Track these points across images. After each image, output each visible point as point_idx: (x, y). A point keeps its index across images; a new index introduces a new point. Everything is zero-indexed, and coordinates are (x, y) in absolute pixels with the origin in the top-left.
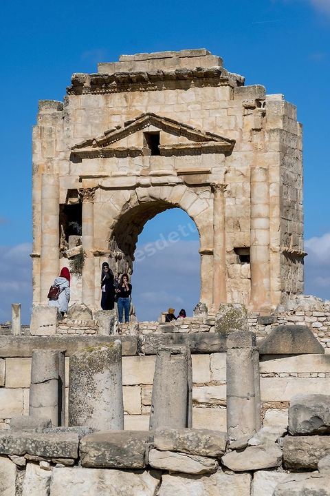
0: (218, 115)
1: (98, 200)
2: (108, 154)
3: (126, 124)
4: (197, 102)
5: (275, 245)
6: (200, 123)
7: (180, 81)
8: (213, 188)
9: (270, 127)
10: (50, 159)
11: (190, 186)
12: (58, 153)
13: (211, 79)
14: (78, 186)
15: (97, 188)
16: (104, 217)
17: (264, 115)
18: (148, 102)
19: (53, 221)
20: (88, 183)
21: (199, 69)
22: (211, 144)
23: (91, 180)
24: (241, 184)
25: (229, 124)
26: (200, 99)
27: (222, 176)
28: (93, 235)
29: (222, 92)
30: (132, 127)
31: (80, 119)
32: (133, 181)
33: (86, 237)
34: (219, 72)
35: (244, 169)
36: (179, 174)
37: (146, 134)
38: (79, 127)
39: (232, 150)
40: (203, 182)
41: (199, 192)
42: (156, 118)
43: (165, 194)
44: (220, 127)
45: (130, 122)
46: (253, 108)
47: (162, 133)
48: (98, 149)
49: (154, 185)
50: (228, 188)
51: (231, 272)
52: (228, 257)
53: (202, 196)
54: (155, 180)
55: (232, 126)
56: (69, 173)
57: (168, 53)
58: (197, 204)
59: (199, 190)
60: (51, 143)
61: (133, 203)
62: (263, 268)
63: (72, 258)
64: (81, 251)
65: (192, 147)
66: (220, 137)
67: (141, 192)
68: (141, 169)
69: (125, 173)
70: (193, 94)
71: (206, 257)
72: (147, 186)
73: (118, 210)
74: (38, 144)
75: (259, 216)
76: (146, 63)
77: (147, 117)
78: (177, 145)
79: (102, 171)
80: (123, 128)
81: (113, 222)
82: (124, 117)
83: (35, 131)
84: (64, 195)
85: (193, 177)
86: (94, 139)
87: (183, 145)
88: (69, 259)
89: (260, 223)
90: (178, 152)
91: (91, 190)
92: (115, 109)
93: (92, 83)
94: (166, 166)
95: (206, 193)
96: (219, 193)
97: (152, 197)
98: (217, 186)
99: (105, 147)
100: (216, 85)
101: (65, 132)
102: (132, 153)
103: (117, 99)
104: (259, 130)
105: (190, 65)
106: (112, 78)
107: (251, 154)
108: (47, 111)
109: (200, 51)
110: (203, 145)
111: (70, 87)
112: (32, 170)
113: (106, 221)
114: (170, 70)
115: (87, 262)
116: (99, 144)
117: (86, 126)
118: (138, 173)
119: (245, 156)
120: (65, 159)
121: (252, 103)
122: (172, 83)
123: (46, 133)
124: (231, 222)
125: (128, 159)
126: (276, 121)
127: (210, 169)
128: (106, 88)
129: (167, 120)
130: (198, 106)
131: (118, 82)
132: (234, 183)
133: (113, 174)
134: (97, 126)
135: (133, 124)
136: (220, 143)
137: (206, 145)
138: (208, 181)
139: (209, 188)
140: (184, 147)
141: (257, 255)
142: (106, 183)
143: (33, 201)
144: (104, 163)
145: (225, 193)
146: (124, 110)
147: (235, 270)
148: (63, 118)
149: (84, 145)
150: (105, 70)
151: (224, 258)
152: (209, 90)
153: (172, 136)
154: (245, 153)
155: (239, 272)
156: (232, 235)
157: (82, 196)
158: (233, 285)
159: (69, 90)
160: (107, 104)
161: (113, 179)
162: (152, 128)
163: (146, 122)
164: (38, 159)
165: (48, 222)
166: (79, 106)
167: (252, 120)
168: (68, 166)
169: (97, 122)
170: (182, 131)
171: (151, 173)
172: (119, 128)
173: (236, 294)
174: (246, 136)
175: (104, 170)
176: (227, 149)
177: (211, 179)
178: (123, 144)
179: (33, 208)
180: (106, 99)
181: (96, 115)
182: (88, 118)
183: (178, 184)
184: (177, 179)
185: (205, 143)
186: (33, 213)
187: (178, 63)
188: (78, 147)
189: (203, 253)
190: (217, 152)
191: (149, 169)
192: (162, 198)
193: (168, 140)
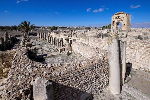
7: (120, 14)
52: (123, 25)
55: (124, 16)
57: (120, 12)
68: (118, 20)
70: (122, 14)
84: (113, 22)
89: (126, 23)
93: (115, 15)
99: (116, 18)
108: (112, 16)
112: (111, 20)
123: (112, 18)
124: (124, 23)
126: (128, 16)
129: (120, 16)
131: (117, 14)
132: (124, 20)
133: (116, 20)
143: (111, 22)
149: (114, 18)
163: (118, 17)
167: (126, 16)
176: (124, 18)
177: (122, 20)
184: (120, 20)
185: (122, 18)
193: (120, 18)
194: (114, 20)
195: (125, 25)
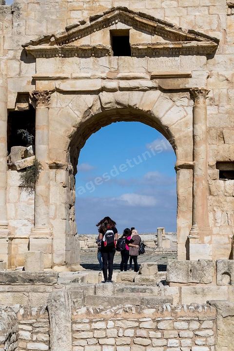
0: (197, 14)
1: (54, 105)
2: (68, 54)
3: (92, 19)
8: (194, 94)
11: (164, 91)
12: (6, 52)
14: (31, 89)
15: (53, 91)
19: (1, 127)
20: (42, 86)
22: (194, 43)
23: (46, 82)
24: (225, 91)
25: (210, 23)
28: (48, 145)
30: (98, 23)
31: (33, 14)
32: (97, 85)
33: (41, 147)
35: (230, 73)
36: (153, 78)
38: (32, 23)
39: (214, 52)
40: (181, 87)
41: (175, 99)
42: (127, 13)
43: (134, 99)
44: (201, 27)
45: (98, 17)
47: (133, 32)
48: (56, 46)
49: (122, 89)
50: (210, 95)
51: (213, 189)
52: (210, 171)
53: (178, 103)
54: (124, 84)
55: (215, 27)
56: (19, 74)
58: (173, 112)
59: (176, 96)
61: (96, 110)
63: (22, 170)
67: (106, 97)
68: (107, 70)
69: (89, 75)
71: (183, 171)
72: (113, 90)
73: (78, 117)
77: (117, 12)
78: (153, 44)
79: (60, 72)
80: (88, 24)
81: (73, 130)
84: (13, 98)
85: (169, 81)
86: (53, 36)
87: (161, 44)
88: (18, 171)
90: (152, 52)
91: (47, 93)
92: (75, 4)
94: (137, 67)
95: (184, 100)
96: (201, 99)
97: (118, 103)
98: (200, 92)
99: (65, 45)
101: (15, 29)
110: (184, 45)
113: (63, 129)
115: (42, 175)
116: (58, 41)
117: (40, 22)
118: (104, 75)
119: (230, 60)
120: (14, 58)
124: (213, 133)
125: (92, 59)
127: (189, 72)
129: (142, 15)
130: (174, 3)
133: (74, 75)
134: (53, 22)
135: (100, 19)
136: (204, 43)
137: (188, 45)
138: (187, 86)
139: (188, 94)
140: (162, 46)
142: (65, 86)
144: (63, 63)
145: (207, 100)
146: (85, 6)
147: (218, 187)
148: (12, 13)
149: (40, 42)
151: (206, 174)
153: (145, 35)
154: (229, 56)
155: (223, 189)
156: (214, 147)
157: (35, 100)
158: (215, 204)
161: (74, 81)
162: (120, 26)
163: (114, 18)
168: (18, 66)
169: (54, 17)
170: (157, 28)
171: (120, 75)
172: (83, 23)
173: (219, 214)
174: (231, 38)
175: (63, 72)
177: (190, 84)
181: (53, 10)
182: (43, 13)
183: (151, 88)
184: (150, 84)
185: (187, 43)
188: (33, 43)
190: (198, 54)
191: (117, 71)
192: (132, 104)
193: (139, 39)
194: (22, 77)
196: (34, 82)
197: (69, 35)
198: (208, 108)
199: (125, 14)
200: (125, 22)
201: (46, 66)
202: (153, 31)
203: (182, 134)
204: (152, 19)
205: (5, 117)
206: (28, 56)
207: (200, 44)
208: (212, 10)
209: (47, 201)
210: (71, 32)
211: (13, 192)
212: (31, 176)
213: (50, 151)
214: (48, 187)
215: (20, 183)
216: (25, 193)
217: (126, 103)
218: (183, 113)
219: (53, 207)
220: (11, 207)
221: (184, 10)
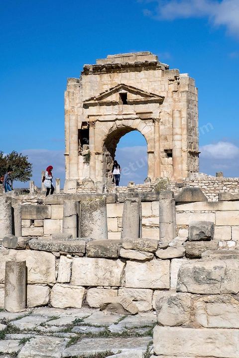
0: (156, 84)
1: (97, 127)
2: (101, 104)
3: (110, 90)
4: (146, 78)
5: (185, 148)
6: (147, 88)
7: (137, 67)
8: (154, 120)
9: (182, 90)
10: (73, 107)
11: (142, 119)
12: (77, 104)
13: (152, 66)
14: (87, 120)
15: (96, 121)
16: (100, 135)
17: (179, 84)
18: (121, 78)
19: (75, 137)
20: (92, 119)
21: (146, 62)
22: (152, 98)
23: (93, 117)
24: (167, 118)
25: (161, 88)
26: (147, 77)
27: (158, 115)
28: (95, 144)
29: (158, 73)
30: (114, 91)
31: (88, 87)
32: (114, 118)
33: (91, 145)
34: (156, 63)
35: (169, 111)
36: (137, 114)
37: (120, 94)
38: (88, 91)
39: (163, 101)
40: (149, 117)
43: (130, 123)
44: (157, 90)
45: (113, 88)
46: (173, 81)
47: (128, 93)
48: (96, 102)
49: (124, 119)
50: (161, 120)
51: (163, 162)
52: (161, 154)
53: (148, 124)
54: (125, 117)
55: (163, 90)
57: (131, 54)
58: (146, 128)
59: (147, 121)
60: (73, 99)
61: (114, 128)
62: (178, 160)
63: (84, 156)
64: (89, 152)
65: (143, 100)
66: (157, 95)
67: (118, 122)
68: (118, 111)
69: (110, 114)
70: (143, 74)
71: (150, 154)
72: (121, 120)
73: (107, 132)
74: (67, 99)
75: (177, 134)
76: (120, 59)
77: (121, 86)
78: (136, 99)
80: (109, 91)
81: (105, 137)
82: (109, 86)
83: (66, 93)
84: (80, 124)
85: (144, 115)
86: (95, 97)
87: (139, 99)
89: (177, 137)
90: (136, 103)
91: (93, 122)
92: (105, 82)
93: (93, 69)
94: (130, 109)
95: (150, 123)
96: (157, 123)
97: (124, 125)
98: (155, 119)
99: (100, 101)
100: (155, 69)
101: (81, 94)
102: (113, 104)
103: (106, 77)
104: (177, 91)
105: (142, 60)
106: (103, 67)
107: (173, 103)
108: (71, 83)
109: (147, 53)
110: (148, 99)
111: (83, 71)
112: (64, 112)
113: (101, 137)
114: (132, 62)
115: (92, 157)
116: (97, 99)
117: (91, 90)
118: (116, 113)
119: (170, 105)
120: (80, 107)
121: (173, 78)
122: (133, 69)
123: (71, 94)
124: (162, 137)
125: (112, 106)
126: (184, 87)
127: (152, 111)
128: (100, 72)
129: (131, 87)
130: (146, 80)
131: (106, 68)
132: (164, 118)
133: (105, 114)
134: (96, 90)
135: (114, 89)
136: (157, 98)
137: (150, 99)
139: (152, 121)
141: (176, 153)
142: (101, 118)
143: (65, 128)
144: (100, 108)
145: (160, 123)
146: (109, 82)
147: (165, 161)
148: (79, 87)
149: (90, 100)
150: (100, 63)
151: (159, 155)
152: (151, 72)
153: (133, 95)
154: (169, 103)
155: (167, 162)
156: (163, 143)
157: (89, 125)
158: (164, 168)
159: (82, 73)
160: (101, 79)
161: (104, 116)
162: (123, 91)
163: (120, 88)
164: (67, 107)
165: (73, 138)
166: (87, 80)
167: (173, 86)
168: (82, 110)
169: (96, 88)
170: (138, 92)
171: (123, 113)
172: (107, 91)
173: (165, 172)
174: (170, 95)
175: (100, 112)
176: (160, 101)
177: (152, 116)
178: (109, 99)
179: (65, 131)
180: (101, 77)
181: (96, 85)
182: (92, 86)
183: (136, 118)
184: (136, 116)
186: (65, 134)
187: (136, 59)
188: (87, 101)
189: (149, 152)
190: (155, 103)
191: (122, 111)
192: (129, 126)
193: (131, 97)
194: (84, 115)
195: (169, 153)
196: (88, 118)
197: (102, 97)
198: (161, 126)
199: (124, 86)
200: (125, 89)
201: (93, 110)
202: (137, 93)
203: (150, 138)
204: (135, 88)
205: (77, 132)
206: (86, 106)
207: (155, 98)
208: (162, 82)
209: (94, 169)
210: (102, 95)
211: (81, 165)
212: (87, 158)
213: (95, 147)
214: (95, 163)
215: (84, 161)
216: (86, 165)
217: (126, 125)
218: (150, 129)
219: (97, 171)
220: (80, 171)
221: (150, 83)
